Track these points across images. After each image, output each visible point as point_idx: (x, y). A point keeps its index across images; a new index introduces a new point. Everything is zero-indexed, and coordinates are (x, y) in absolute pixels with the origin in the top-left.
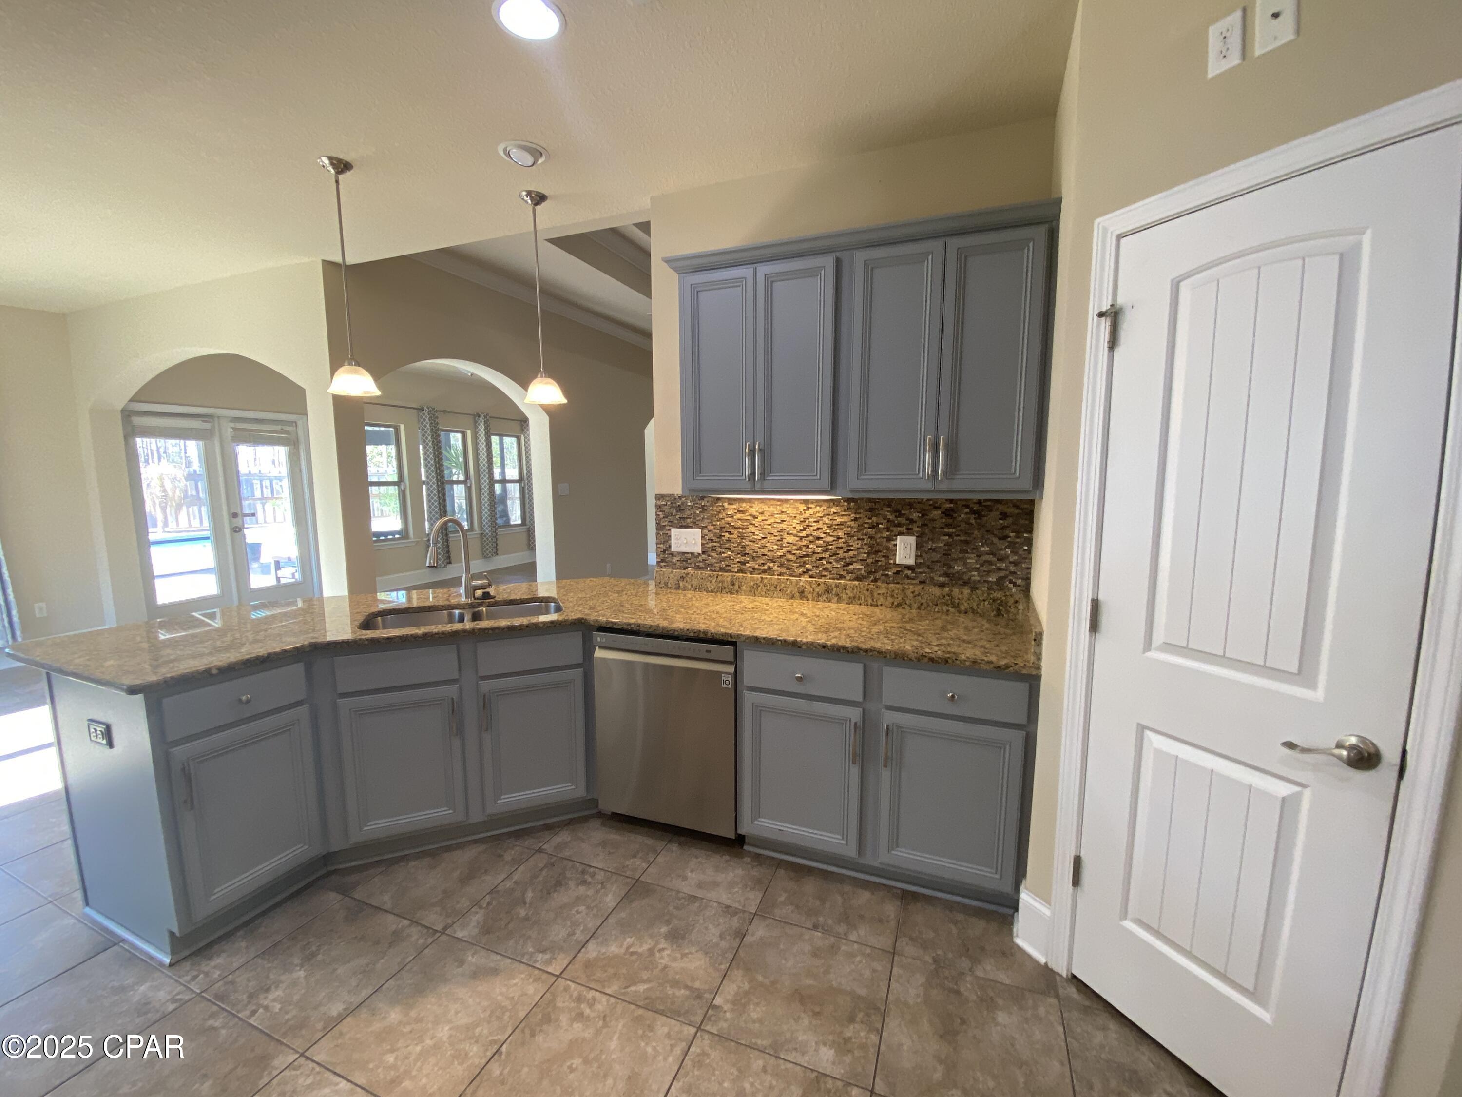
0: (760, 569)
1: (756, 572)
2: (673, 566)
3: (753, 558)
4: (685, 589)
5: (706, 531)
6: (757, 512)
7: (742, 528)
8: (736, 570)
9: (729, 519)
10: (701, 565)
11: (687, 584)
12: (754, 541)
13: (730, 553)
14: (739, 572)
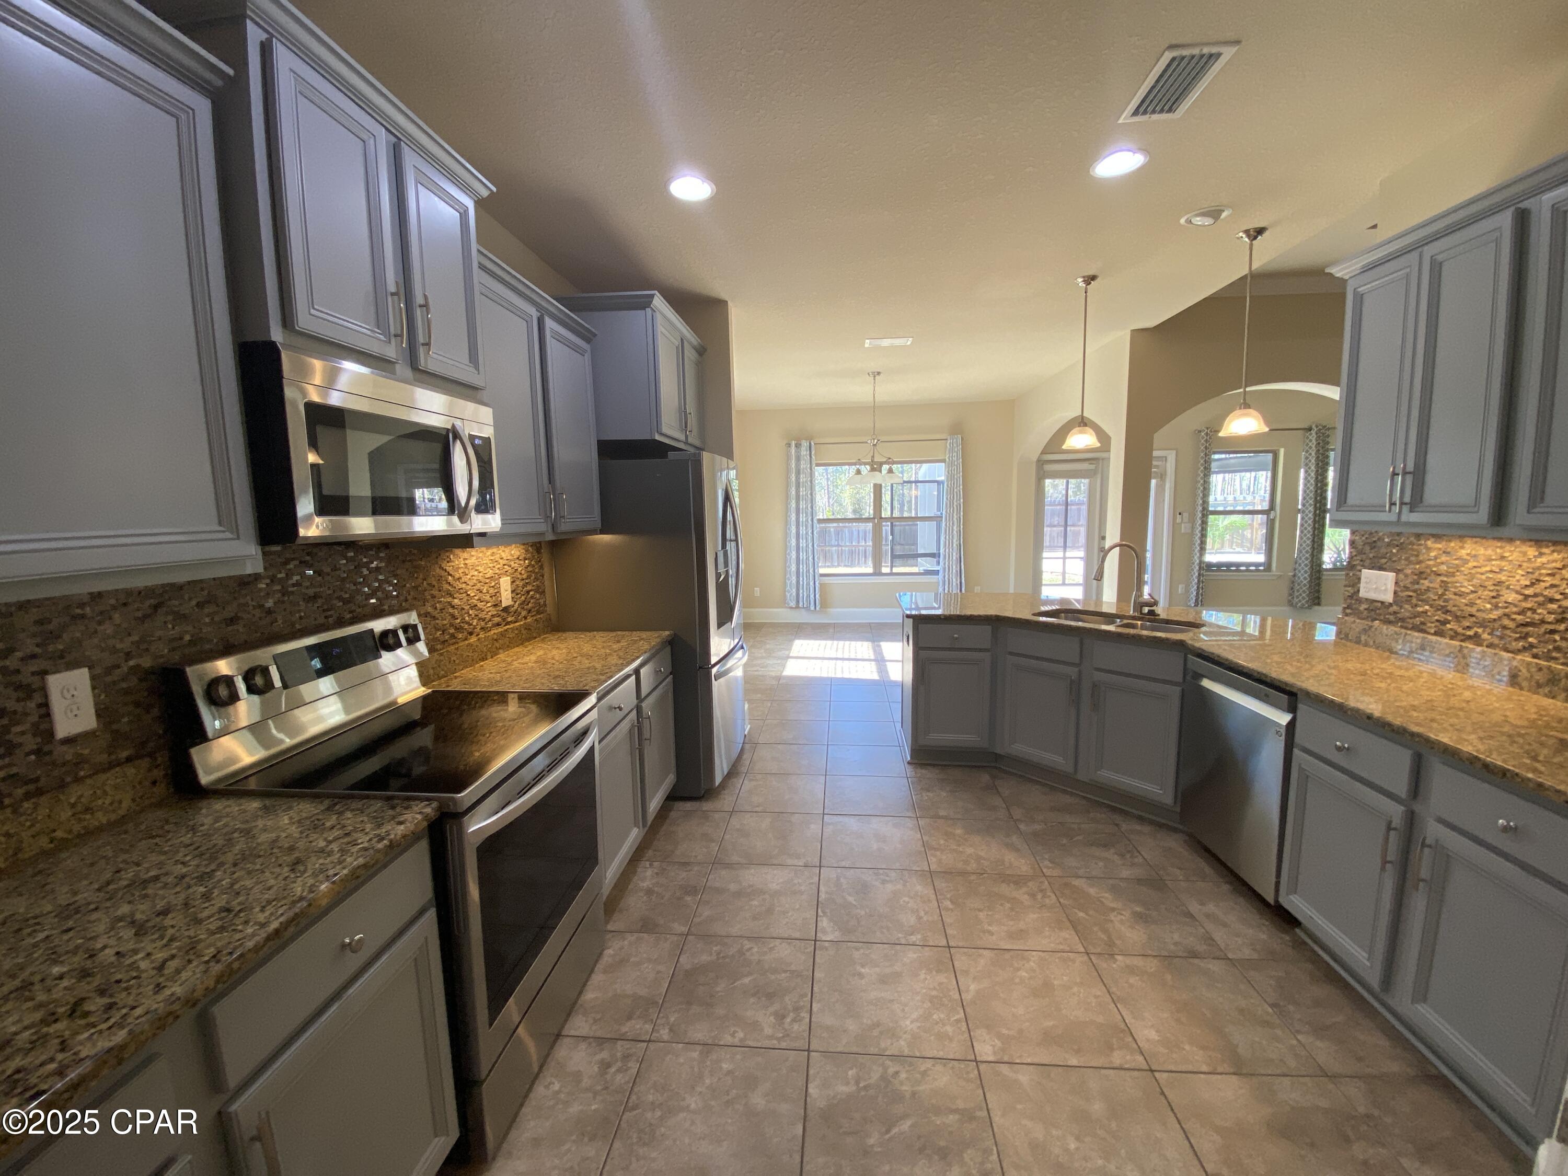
0: (1464, 635)
1: (1460, 637)
2: (1358, 614)
3: (1457, 617)
4: (1366, 645)
5: (1401, 576)
6: (1468, 554)
7: (1446, 576)
8: (1432, 631)
9: (1431, 563)
10: (1392, 618)
11: (1369, 639)
12: (1460, 595)
13: (1427, 607)
14: (1436, 634)
